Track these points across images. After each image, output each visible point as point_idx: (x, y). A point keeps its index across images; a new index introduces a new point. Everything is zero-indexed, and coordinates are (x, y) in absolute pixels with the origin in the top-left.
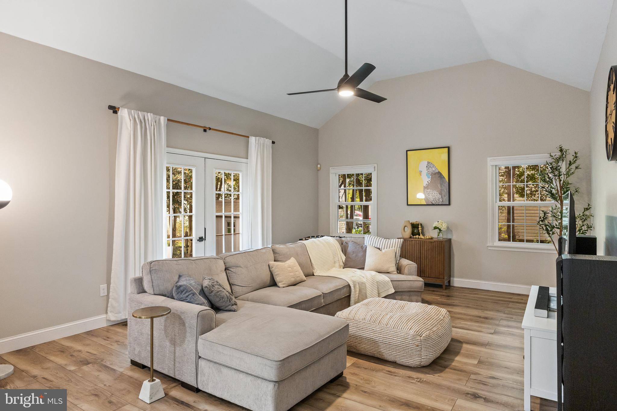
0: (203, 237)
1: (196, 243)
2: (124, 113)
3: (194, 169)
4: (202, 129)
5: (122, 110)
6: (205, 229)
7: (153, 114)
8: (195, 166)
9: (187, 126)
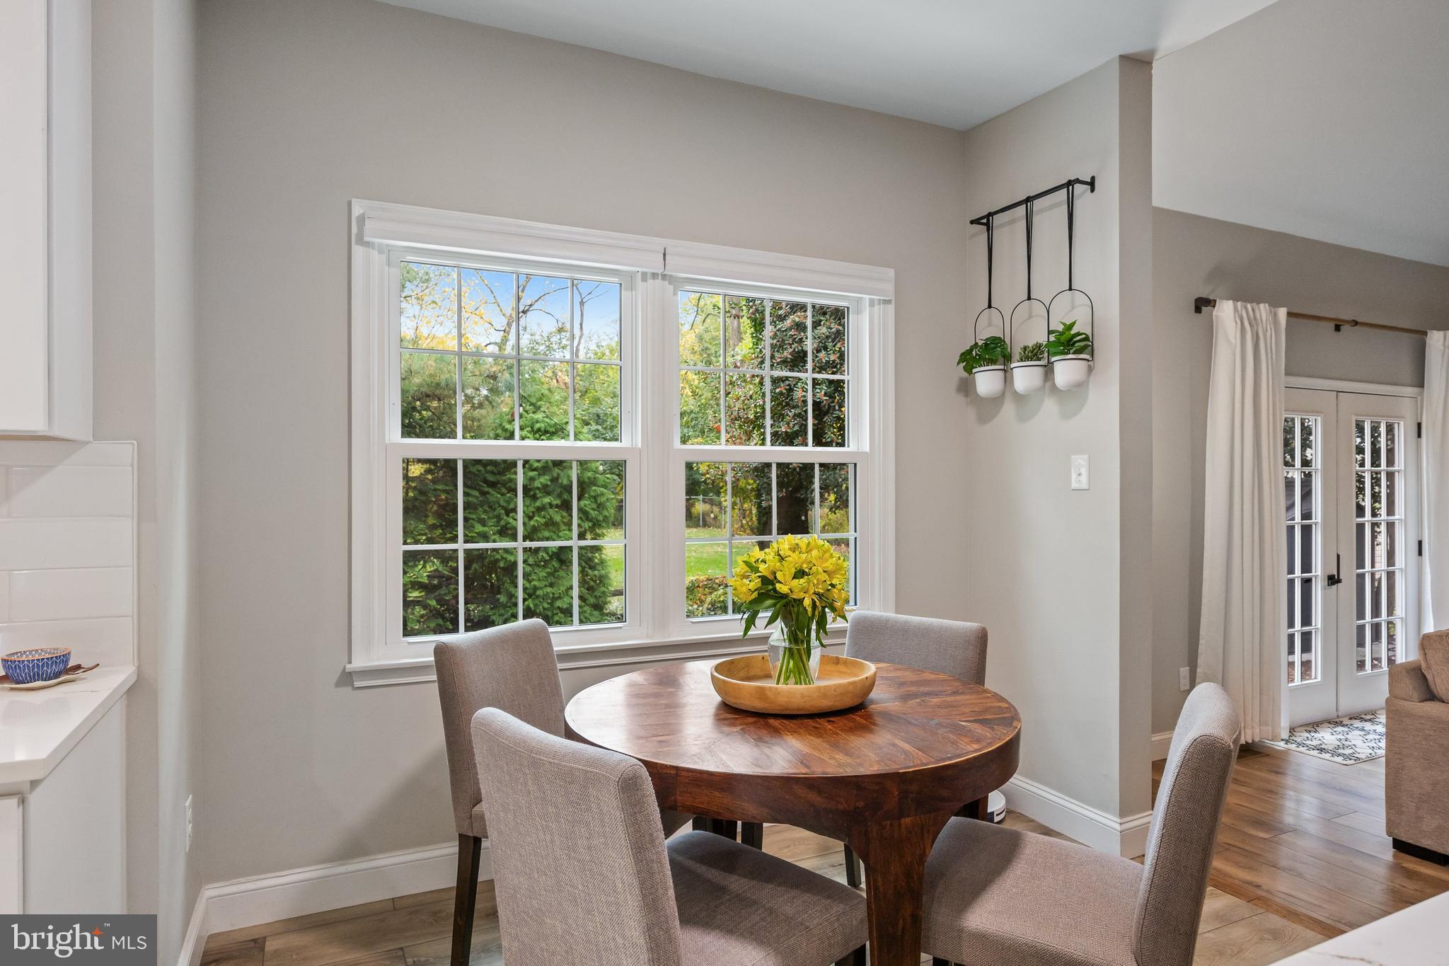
0: (1334, 575)
1: (1325, 589)
2: (1226, 311)
3: (1319, 418)
4: (1332, 325)
5: (1219, 303)
6: (1338, 556)
7: (1269, 306)
8: (1321, 412)
9: (1315, 322)
